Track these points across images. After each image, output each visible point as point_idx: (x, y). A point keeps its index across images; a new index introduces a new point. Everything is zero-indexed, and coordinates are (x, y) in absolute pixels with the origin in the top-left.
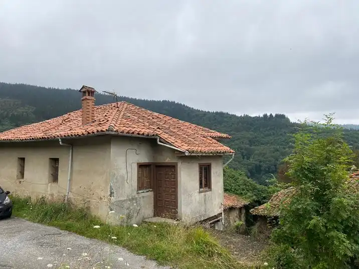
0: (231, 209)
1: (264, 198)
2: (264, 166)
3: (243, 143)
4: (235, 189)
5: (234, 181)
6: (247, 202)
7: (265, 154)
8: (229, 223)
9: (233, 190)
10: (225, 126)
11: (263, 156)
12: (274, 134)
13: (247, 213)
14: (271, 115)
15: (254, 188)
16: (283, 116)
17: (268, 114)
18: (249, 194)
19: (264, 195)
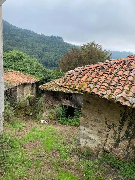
0: (25, 85)
1: (50, 78)
2: (49, 62)
3: (39, 49)
4: (30, 71)
5: (29, 65)
6: (38, 80)
7: (50, 56)
8: (23, 94)
9: (28, 71)
10: (30, 39)
11: (49, 57)
12: (55, 47)
13: (37, 88)
14: (55, 36)
15: (44, 71)
16: (60, 38)
17: (54, 36)
18: (40, 74)
19: (49, 76)
